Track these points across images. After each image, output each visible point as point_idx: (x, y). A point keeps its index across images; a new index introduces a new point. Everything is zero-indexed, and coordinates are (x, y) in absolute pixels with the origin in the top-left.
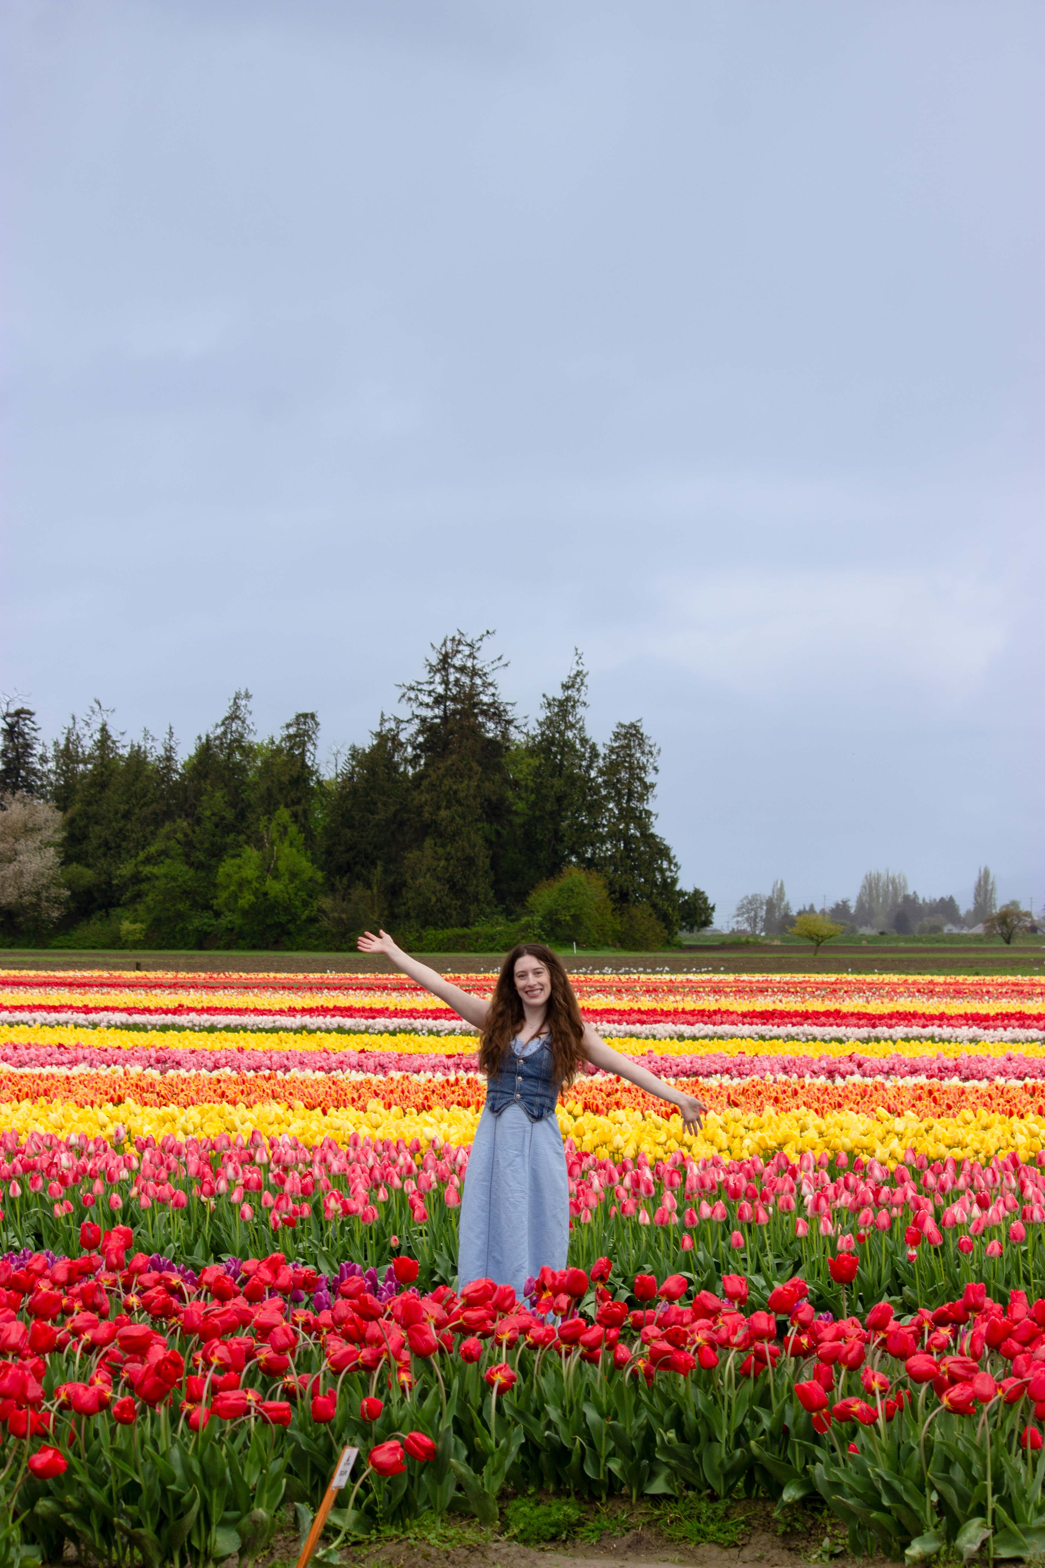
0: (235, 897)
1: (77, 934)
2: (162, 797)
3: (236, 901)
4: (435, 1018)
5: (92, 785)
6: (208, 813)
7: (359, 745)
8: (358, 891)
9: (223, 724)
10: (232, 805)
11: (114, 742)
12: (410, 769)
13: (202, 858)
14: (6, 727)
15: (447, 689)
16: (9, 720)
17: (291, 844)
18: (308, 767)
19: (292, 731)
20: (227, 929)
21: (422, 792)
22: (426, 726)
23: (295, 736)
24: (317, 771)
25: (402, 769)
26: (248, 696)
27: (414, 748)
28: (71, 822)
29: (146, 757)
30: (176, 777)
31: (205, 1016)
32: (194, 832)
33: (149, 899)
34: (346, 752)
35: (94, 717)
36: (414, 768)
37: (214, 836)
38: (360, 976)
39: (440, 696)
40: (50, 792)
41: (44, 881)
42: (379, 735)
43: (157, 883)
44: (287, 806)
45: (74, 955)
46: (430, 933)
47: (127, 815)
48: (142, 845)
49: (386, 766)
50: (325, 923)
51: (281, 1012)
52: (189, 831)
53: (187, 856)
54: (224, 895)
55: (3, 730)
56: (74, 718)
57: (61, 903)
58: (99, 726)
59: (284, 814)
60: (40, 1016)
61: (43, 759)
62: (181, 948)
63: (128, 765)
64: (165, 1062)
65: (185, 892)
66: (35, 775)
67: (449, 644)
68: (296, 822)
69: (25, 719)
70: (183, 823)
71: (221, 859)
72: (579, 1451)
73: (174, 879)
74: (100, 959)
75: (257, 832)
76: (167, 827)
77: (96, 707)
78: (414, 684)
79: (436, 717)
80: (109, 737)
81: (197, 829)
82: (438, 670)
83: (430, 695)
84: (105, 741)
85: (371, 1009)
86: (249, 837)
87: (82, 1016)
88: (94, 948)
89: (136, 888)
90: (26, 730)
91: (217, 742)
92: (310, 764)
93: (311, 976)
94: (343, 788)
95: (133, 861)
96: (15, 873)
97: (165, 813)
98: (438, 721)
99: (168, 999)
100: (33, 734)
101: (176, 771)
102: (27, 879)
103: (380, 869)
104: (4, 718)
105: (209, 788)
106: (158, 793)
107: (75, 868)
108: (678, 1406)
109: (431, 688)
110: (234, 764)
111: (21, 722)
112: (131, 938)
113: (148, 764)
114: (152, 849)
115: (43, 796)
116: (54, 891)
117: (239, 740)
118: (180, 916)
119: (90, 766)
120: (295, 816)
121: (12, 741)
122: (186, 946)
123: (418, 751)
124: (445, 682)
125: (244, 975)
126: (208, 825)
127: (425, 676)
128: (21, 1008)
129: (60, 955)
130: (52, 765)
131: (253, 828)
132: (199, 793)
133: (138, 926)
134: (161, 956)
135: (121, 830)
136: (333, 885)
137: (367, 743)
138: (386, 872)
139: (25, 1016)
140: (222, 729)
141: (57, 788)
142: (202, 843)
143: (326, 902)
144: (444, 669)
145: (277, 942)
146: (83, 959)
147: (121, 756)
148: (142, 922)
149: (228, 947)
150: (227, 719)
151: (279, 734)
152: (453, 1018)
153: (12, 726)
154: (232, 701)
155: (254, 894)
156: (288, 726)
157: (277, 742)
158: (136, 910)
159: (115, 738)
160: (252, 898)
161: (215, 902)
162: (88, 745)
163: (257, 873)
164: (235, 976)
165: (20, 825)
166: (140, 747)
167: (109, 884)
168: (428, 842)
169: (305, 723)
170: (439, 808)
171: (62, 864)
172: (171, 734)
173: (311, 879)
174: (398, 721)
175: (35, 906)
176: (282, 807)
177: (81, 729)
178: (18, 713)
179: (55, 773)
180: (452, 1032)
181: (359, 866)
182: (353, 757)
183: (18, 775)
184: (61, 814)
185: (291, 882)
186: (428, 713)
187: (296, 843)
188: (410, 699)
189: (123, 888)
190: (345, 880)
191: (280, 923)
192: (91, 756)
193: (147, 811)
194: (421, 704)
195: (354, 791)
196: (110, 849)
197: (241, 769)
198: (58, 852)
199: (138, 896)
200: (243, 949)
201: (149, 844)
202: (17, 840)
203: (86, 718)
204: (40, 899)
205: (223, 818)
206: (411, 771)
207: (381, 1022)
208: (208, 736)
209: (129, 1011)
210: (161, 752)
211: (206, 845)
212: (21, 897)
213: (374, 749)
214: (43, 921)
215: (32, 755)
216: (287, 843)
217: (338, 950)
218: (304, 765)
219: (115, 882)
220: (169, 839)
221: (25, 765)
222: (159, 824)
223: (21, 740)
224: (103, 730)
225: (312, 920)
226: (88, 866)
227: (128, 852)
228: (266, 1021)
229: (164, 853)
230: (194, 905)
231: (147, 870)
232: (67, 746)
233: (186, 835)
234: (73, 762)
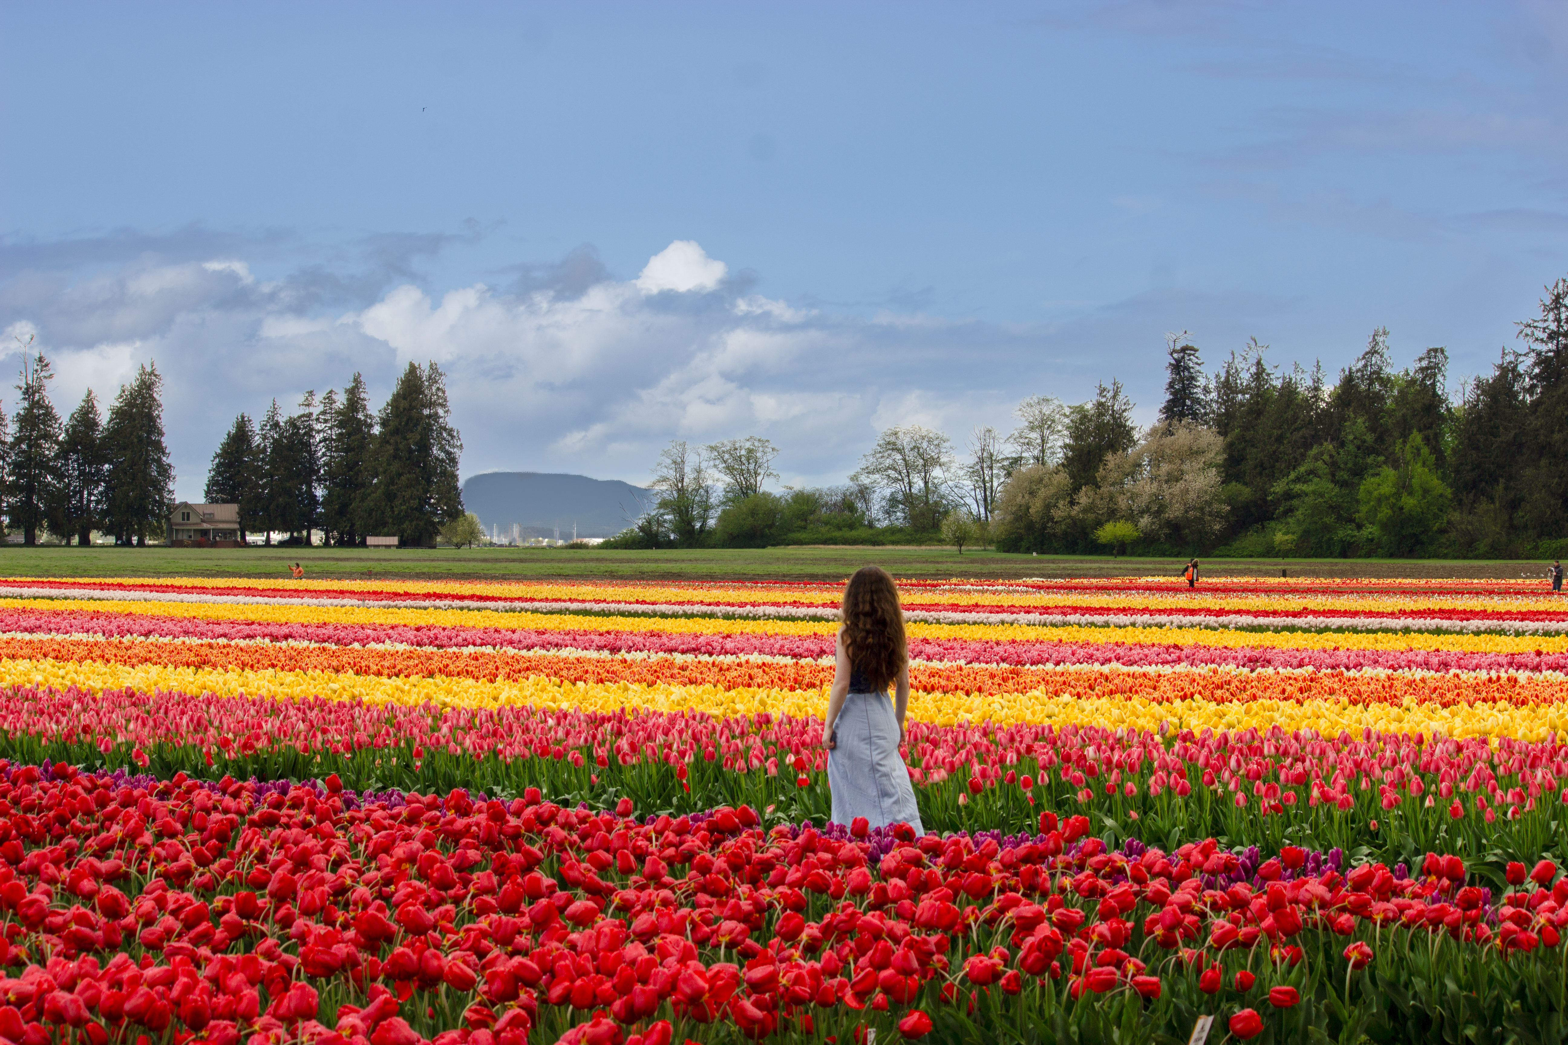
0: (1375, 511)
1: (1236, 544)
2: (1310, 422)
3: (1376, 516)
4: (1522, 620)
5: (1250, 412)
6: (1351, 437)
7: (1483, 376)
8: (1483, 506)
9: (1364, 358)
10: (1372, 429)
11: (1268, 375)
12: (1528, 396)
13: (1346, 477)
14: (1173, 362)
15: (1559, 326)
16: (1175, 355)
17: (1424, 464)
18: (1439, 396)
19: (1424, 363)
20: (1368, 539)
21: (1537, 418)
22: (1542, 360)
23: (1427, 368)
24: (1447, 399)
25: (1521, 398)
26: (1385, 333)
27: (1531, 379)
28: (1230, 446)
29: (1296, 388)
30: (1323, 405)
31: (1321, 619)
32: (1338, 453)
33: (1299, 514)
34: (1472, 383)
35: (1250, 353)
36: (1531, 396)
37: (1356, 457)
38: (1476, 581)
39: (1553, 332)
40: (1213, 419)
41: (1208, 498)
42: (1500, 367)
43: (1306, 499)
44: (1420, 431)
45: (1232, 562)
46: (1546, 543)
47: (1279, 439)
48: (1294, 464)
49: (1507, 394)
50: (1453, 535)
51: (1392, 614)
52: (1334, 453)
53: (1333, 475)
54: (1364, 509)
55: (1170, 364)
56: (1233, 354)
57: (1222, 517)
58: (1255, 361)
59: (1417, 438)
60: (1176, 618)
61: (1206, 390)
62: (1327, 557)
63: (1281, 395)
64: (1257, 661)
65: (1331, 507)
66: (1199, 404)
67: (1561, 285)
68: (1427, 444)
69: (1190, 355)
70: (1329, 446)
71: (1362, 478)
72: (1439, 1019)
73: (1321, 495)
74: (1255, 567)
75: (1393, 453)
76: (1315, 451)
77: (1253, 343)
78: (1530, 322)
79: (1550, 351)
80: (1264, 370)
81: (1341, 451)
82: (1552, 309)
83: (1544, 332)
84: (1259, 375)
85: (1471, 611)
86: (1387, 458)
87: (1213, 618)
88: (1251, 556)
89: (1288, 503)
90: (1191, 365)
91: (1359, 374)
92: (1440, 393)
93: (1433, 581)
94: (1470, 414)
95: (1285, 480)
96: (1182, 491)
97: (1313, 437)
98: (1551, 354)
99: (1295, 603)
100: (1197, 368)
101: (1322, 400)
102: (1192, 495)
103: (1501, 487)
104: (1171, 354)
105: (1352, 415)
106: (1307, 419)
107: (1234, 486)
108: (1522, 981)
109: (1545, 325)
110: (1374, 393)
111: (1187, 358)
112: (1283, 547)
113: (1298, 393)
114: (1302, 469)
115: (1206, 423)
116: (1216, 506)
117: (1378, 373)
118: (1327, 528)
119: (1247, 396)
120: (1427, 439)
121: (1179, 374)
122: (1331, 555)
123: (1535, 381)
124: (1558, 320)
125: (1373, 580)
126: (1351, 448)
127: (1541, 315)
128: (1160, 612)
129: (1220, 563)
130: (1214, 395)
131: (1391, 449)
132: (1343, 419)
133: (1289, 537)
134: (1309, 564)
135: (1274, 452)
136: (1461, 500)
137: (1490, 374)
138: (1506, 488)
139: (1163, 619)
140: (1363, 362)
141: (1218, 415)
142: (1346, 464)
143: (1456, 516)
144: (1557, 308)
145: (1411, 551)
146: (1240, 567)
147: (1274, 387)
148: (1293, 533)
149: (1368, 555)
150: (1367, 353)
151: (1413, 367)
152: (1537, 620)
153: (1178, 361)
154: (1371, 339)
155: (1392, 508)
156: (1421, 360)
157: (1411, 374)
158: (1288, 523)
159: (1269, 371)
160: (1390, 512)
161: (1357, 515)
162: (1245, 378)
163: (1394, 490)
164: (1366, 581)
165: (1185, 448)
166: (1291, 379)
167: (1265, 501)
168: (1543, 462)
169: (1435, 357)
170: (1553, 432)
171: (1223, 483)
172: (1318, 368)
173: (1441, 496)
174: (1518, 355)
175: (1200, 520)
176: (1415, 431)
177: (1239, 364)
178: (1184, 350)
179: (1217, 402)
180: (1535, 633)
181: (1483, 484)
182: (1478, 387)
183: (1184, 404)
184: (1221, 438)
185: (1424, 497)
186: (1543, 348)
187: (1428, 463)
188: (1527, 335)
189: (1276, 503)
190: (1471, 496)
191: (1415, 535)
192: (1248, 387)
193: (1297, 436)
194: (1537, 339)
195: (1479, 417)
196: (1265, 469)
197: (1379, 398)
198: (1218, 472)
199: (1290, 511)
200: (1382, 557)
201: (1299, 464)
202: (1183, 462)
203: (1244, 354)
204: (1203, 514)
205: (1364, 441)
206: (1529, 399)
207: (1474, 624)
208: (1350, 369)
209: (1257, 614)
210: (1310, 383)
211: (1350, 465)
212: (1187, 512)
213: (1497, 380)
214: (1206, 533)
215: (1196, 386)
216: (1419, 464)
217: (1465, 558)
218: (1435, 394)
219: (1270, 498)
220: (1317, 460)
221: (1190, 396)
222: (1308, 446)
223: (1186, 373)
224: (1259, 363)
225: (1442, 531)
226: (1245, 484)
227: (1281, 471)
228: (1374, 622)
229: (1312, 472)
230: (1339, 518)
231: (1298, 487)
232: (1227, 379)
233: (1331, 456)
234: (1232, 393)
